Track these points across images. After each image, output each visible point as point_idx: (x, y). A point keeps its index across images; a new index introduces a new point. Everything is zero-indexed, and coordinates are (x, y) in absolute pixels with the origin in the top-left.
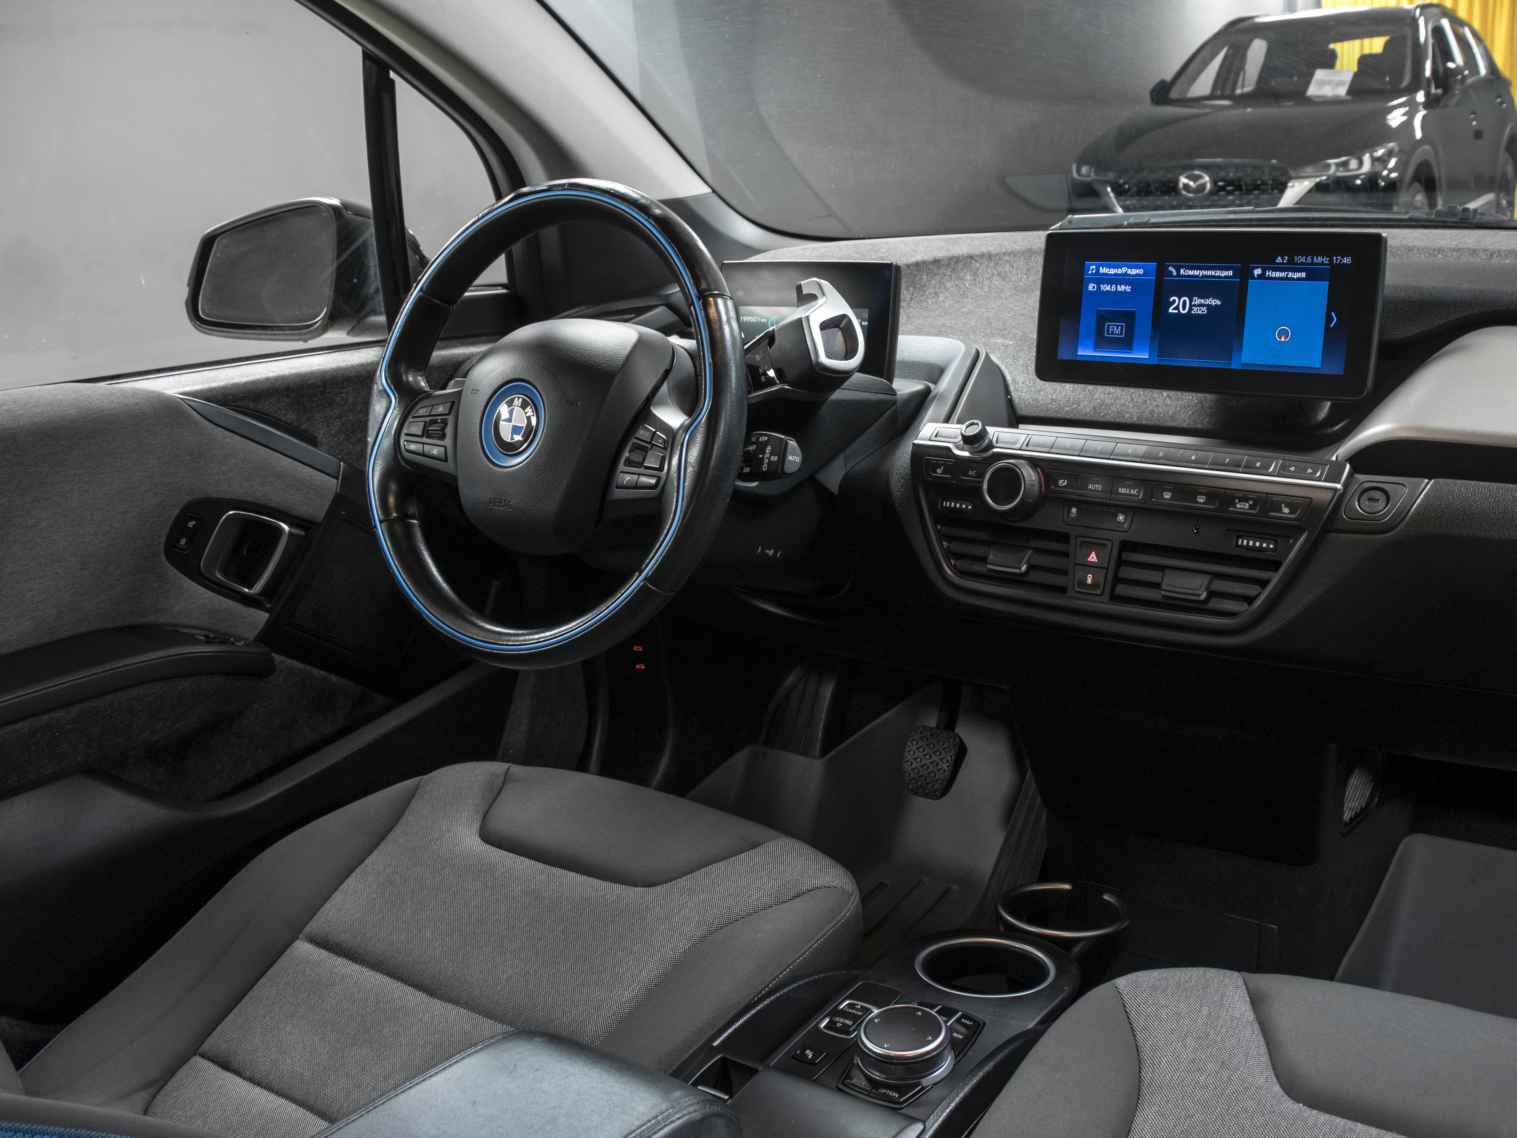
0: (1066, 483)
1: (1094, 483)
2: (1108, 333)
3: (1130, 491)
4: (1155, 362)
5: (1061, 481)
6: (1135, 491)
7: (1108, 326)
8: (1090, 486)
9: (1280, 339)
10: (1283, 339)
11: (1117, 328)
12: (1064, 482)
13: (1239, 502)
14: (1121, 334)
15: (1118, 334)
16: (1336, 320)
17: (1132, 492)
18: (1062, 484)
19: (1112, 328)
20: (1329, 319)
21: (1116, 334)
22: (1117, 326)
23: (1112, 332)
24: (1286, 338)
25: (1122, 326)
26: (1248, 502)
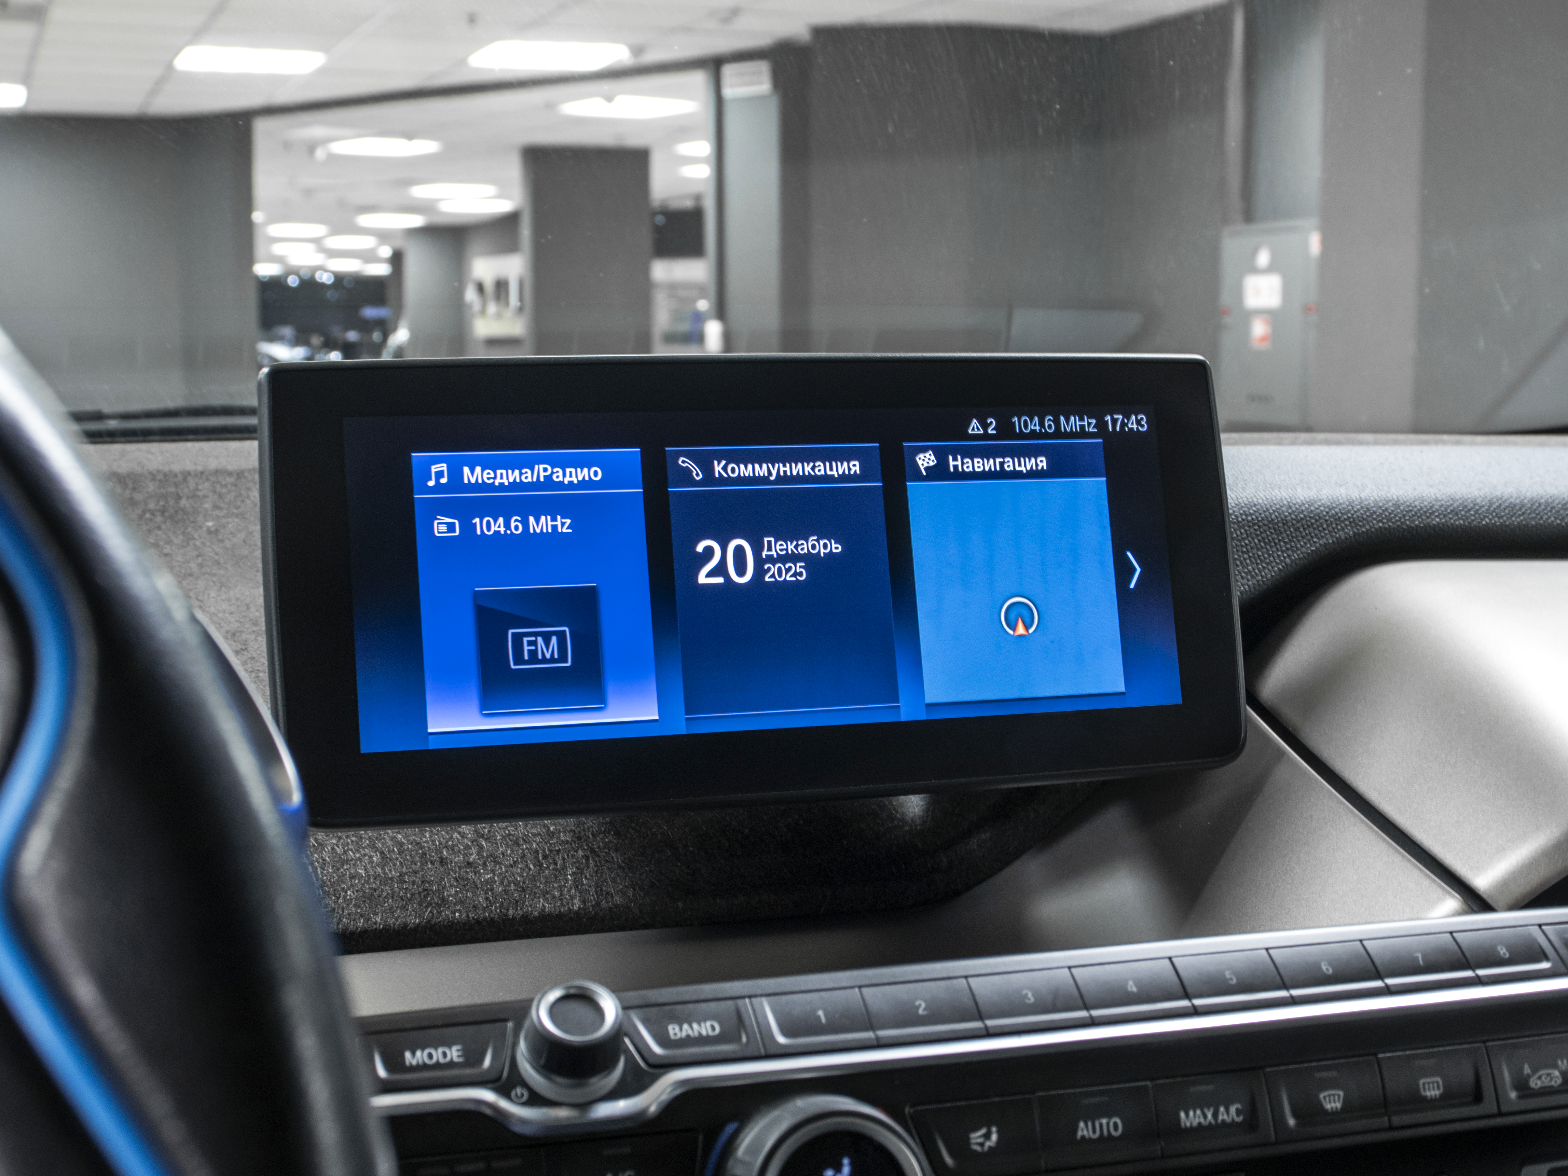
0: (994, 1137)
1: (1092, 1115)
2: (519, 659)
3: (1215, 1115)
4: (679, 727)
5: (976, 1137)
6: (1233, 1109)
7: (518, 638)
8: (1084, 1130)
9: (1014, 629)
10: (1021, 630)
11: (547, 643)
12: (987, 1136)
13: (1534, 1071)
14: (563, 658)
15: (552, 660)
16: (1138, 570)
17: (1223, 1116)
18: (982, 1145)
19: (530, 643)
20: (1123, 571)
21: (544, 660)
22: (547, 637)
23: (533, 654)
24: (1027, 628)
25: (561, 636)
26: (1556, 1067)
